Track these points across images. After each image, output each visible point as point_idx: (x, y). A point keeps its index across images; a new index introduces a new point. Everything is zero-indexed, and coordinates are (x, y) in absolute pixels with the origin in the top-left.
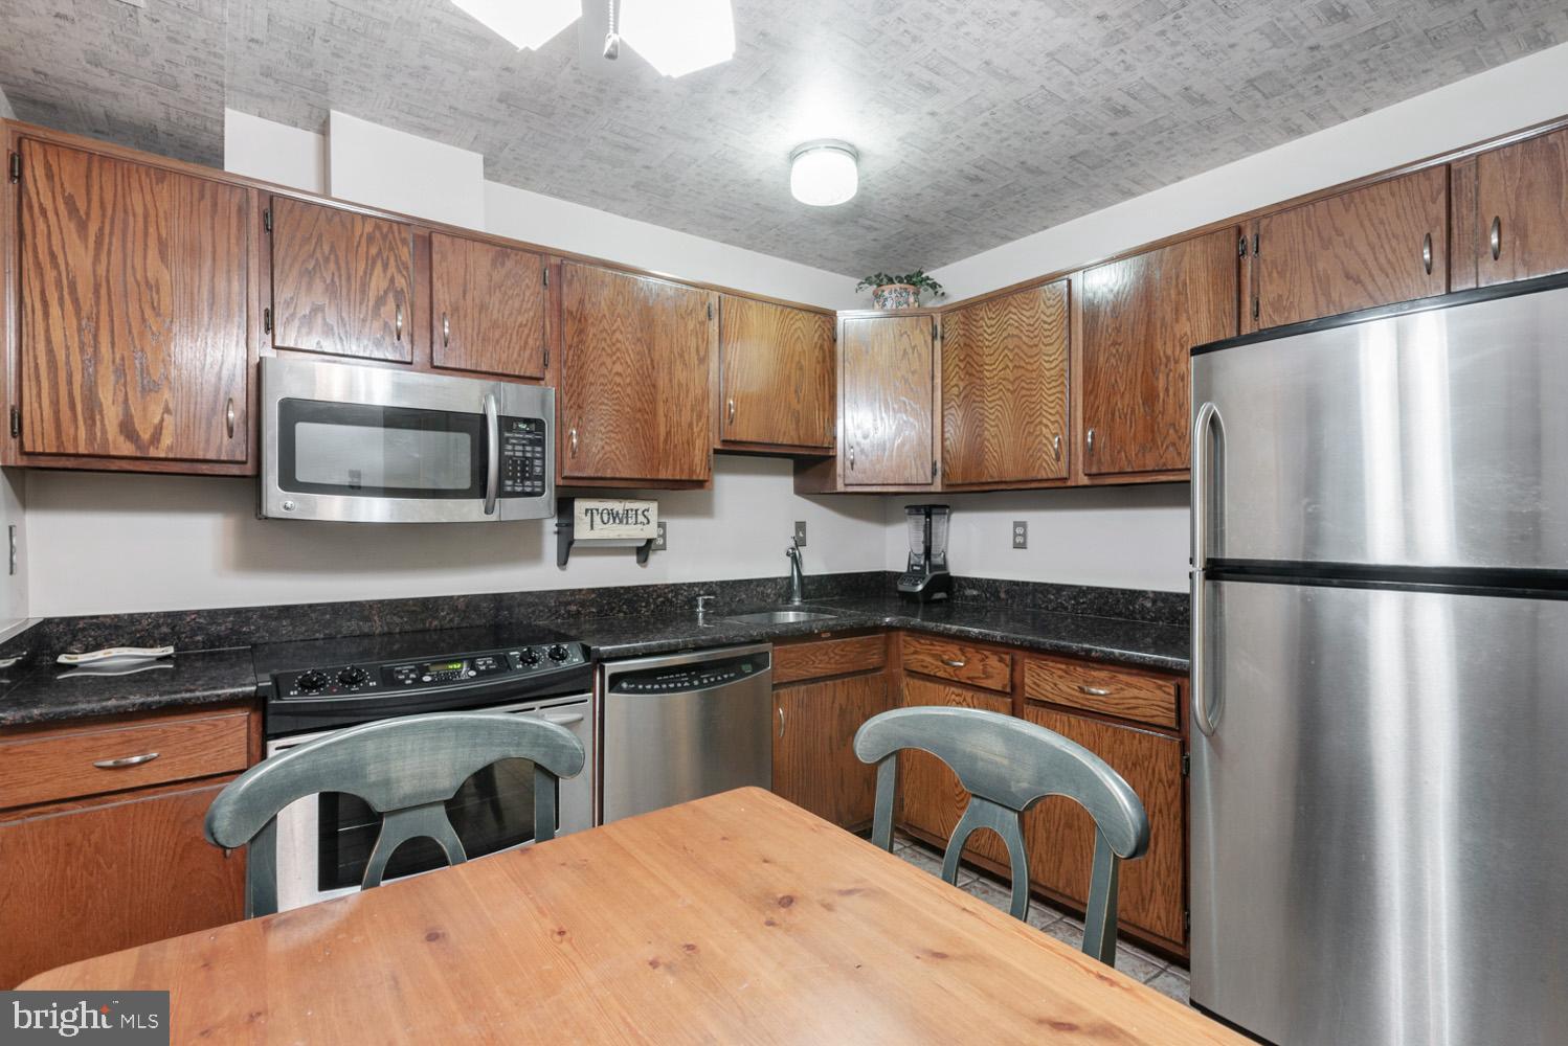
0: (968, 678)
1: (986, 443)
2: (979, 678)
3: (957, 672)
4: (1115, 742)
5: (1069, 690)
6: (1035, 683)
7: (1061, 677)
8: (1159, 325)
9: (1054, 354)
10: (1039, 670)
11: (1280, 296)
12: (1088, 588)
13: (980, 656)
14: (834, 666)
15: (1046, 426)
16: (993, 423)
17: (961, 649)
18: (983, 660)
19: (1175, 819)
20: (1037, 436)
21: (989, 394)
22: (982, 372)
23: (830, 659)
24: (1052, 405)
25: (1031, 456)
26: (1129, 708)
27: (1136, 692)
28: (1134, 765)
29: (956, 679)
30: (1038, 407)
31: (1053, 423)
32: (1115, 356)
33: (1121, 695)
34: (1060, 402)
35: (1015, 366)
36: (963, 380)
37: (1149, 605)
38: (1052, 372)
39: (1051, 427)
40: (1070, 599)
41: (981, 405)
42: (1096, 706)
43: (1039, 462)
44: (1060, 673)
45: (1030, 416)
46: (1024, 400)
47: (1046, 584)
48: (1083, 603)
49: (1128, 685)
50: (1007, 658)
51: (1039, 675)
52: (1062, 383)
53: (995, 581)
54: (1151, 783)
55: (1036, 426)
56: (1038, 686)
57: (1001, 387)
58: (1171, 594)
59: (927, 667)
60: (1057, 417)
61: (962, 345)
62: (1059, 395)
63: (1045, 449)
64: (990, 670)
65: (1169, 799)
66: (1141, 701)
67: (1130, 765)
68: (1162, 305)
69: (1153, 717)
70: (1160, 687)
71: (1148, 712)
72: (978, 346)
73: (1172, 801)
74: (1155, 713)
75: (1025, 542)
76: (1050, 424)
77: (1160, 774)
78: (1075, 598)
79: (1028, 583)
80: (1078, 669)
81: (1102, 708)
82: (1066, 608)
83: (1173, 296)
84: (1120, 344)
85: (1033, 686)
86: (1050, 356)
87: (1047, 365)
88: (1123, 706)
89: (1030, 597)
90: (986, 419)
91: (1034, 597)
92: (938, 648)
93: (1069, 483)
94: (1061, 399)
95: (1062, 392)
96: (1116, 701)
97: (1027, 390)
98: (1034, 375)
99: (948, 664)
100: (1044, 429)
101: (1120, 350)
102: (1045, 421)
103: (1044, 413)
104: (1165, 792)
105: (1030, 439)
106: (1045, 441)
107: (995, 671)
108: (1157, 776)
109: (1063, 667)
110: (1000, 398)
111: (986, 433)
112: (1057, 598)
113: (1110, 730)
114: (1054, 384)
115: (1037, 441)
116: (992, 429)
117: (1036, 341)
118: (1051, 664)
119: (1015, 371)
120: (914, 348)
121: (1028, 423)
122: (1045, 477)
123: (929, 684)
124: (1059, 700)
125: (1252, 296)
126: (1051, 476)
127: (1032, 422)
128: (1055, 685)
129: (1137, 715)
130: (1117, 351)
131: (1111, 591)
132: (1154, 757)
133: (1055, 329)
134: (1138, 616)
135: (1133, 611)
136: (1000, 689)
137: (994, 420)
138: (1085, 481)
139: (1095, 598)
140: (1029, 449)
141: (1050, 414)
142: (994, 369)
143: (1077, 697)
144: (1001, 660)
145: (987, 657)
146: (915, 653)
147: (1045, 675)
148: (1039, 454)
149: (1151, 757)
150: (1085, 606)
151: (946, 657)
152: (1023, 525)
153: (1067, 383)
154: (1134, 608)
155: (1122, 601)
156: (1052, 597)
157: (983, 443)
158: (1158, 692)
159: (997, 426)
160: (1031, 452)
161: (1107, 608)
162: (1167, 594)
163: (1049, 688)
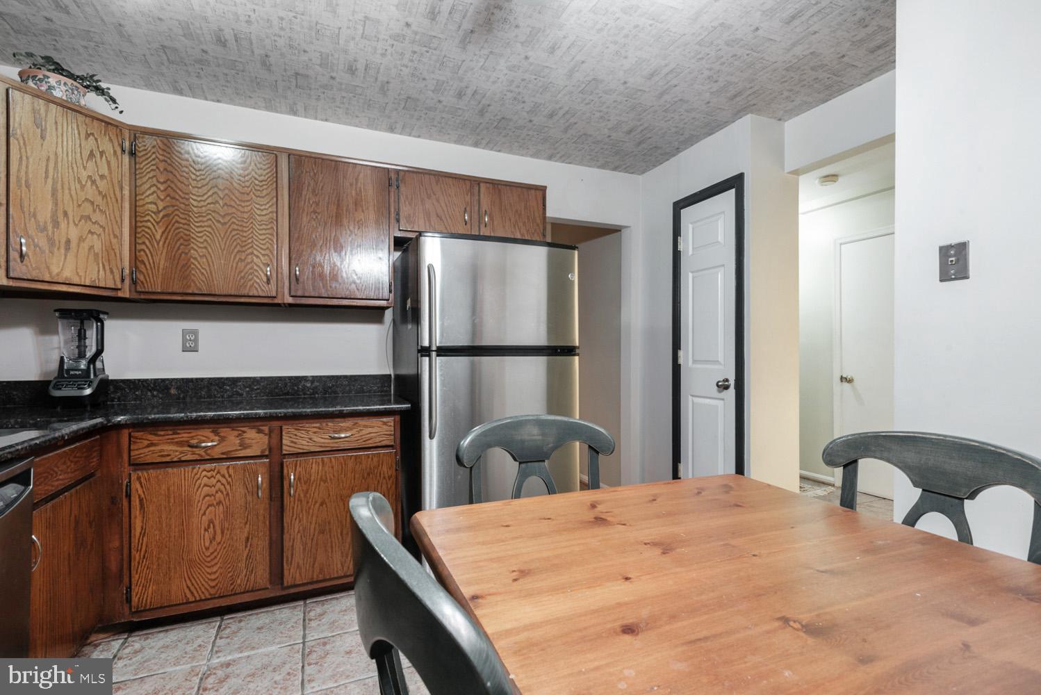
0: (223, 454)
1: (192, 260)
2: (237, 450)
3: (209, 452)
4: (356, 464)
5: (323, 440)
6: (292, 442)
7: (315, 433)
8: (345, 208)
9: (265, 205)
10: (296, 432)
11: (409, 215)
12: (261, 378)
13: (236, 433)
14: (70, 475)
15: (257, 257)
16: (202, 246)
17: (213, 432)
18: (240, 435)
19: (392, 495)
20: (248, 263)
21: (196, 220)
22: (188, 199)
23: (68, 467)
24: (264, 242)
25: (242, 278)
26: (364, 441)
27: (370, 430)
28: (369, 474)
29: (208, 457)
30: (250, 241)
31: (264, 255)
32: (314, 220)
33: (360, 434)
34: (270, 241)
35: (226, 204)
36: (162, 200)
37: (309, 385)
38: (264, 218)
39: (262, 258)
40: (245, 387)
41: (186, 227)
42: (342, 445)
43: (251, 282)
44: (315, 430)
45: (242, 247)
46: (234, 233)
47: (222, 378)
48: (258, 389)
49: (366, 426)
50: (266, 429)
51: (296, 435)
52: (272, 228)
53: (163, 380)
54: (378, 481)
55: (248, 255)
56: (295, 443)
57: (210, 217)
58: (324, 376)
59: (168, 455)
60: (267, 252)
61: (162, 170)
62: (270, 237)
63: (256, 274)
64: (247, 441)
65: (389, 486)
66: (373, 434)
67: (366, 475)
68: (347, 197)
69: (380, 442)
70: (385, 423)
71: (378, 439)
72: (181, 176)
73: (391, 487)
74: (381, 439)
75: (197, 345)
76: (261, 256)
77: (384, 474)
78: (250, 386)
79: (202, 379)
80: (330, 424)
81: (347, 446)
82: (241, 395)
83: (354, 194)
84: (319, 214)
85: (292, 445)
86: (262, 205)
87: (258, 212)
88: (361, 441)
89: (206, 390)
90: (192, 240)
91: (209, 390)
92: (184, 435)
93: (276, 301)
94: (270, 239)
95: (272, 235)
96: (356, 439)
97: (237, 225)
98: (246, 216)
99: (196, 447)
100: (254, 258)
101: (319, 217)
102: (255, 252)
103: (255, 246)
104: (387, 483)
105: (241, 265)
106: (255, 267)
107: (254, 441)
108: (382, 476)
109: (318, 425)
110: (210, 226)
111: (192, 251)
112: (232, 389)
113: (353, 458)
114: (264, 227)
115: (248, 267)
116: (199, 250)
117: (247, 190)
118: (307, 425)
119: (225, 207)
120: (102, 153)
121: (239, 251)
122: (256, 294)
123: (170, 470)
124: (313, 449)
125: (395, 209)
126: (261, 294)
127: (244, 252)
128: (310, 439)
129: (370, 443)
130: (317, 217)
131: (280, 378)
132: (380, 466)
133: (265, 187)
134: (301, 393)
135: (298, 391)
136: (259, 454)
137: (202, 243)
138: (290, 300)
139: (267, 385)
140: (241, 272)
141: (261, 248)
142: (201, 201)
143: (329, 443)
144: (260, 431)
145: (244, 432)
146: (152, 445)
147: (302, 434)
148: (250, 277)
149: (379, 466)
150: (259, 391)
151: (194, 442)
152: (195, 332)
153: (275, 228)
154: (298, 388)
155: (289, 384)
156: (228, 388)
157: (189, 260)
158: (385, 427)
159: (205, 248)
160: (243, 274)
161: (276, 391)
162: (321, 376)
163: (304, 443)
